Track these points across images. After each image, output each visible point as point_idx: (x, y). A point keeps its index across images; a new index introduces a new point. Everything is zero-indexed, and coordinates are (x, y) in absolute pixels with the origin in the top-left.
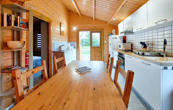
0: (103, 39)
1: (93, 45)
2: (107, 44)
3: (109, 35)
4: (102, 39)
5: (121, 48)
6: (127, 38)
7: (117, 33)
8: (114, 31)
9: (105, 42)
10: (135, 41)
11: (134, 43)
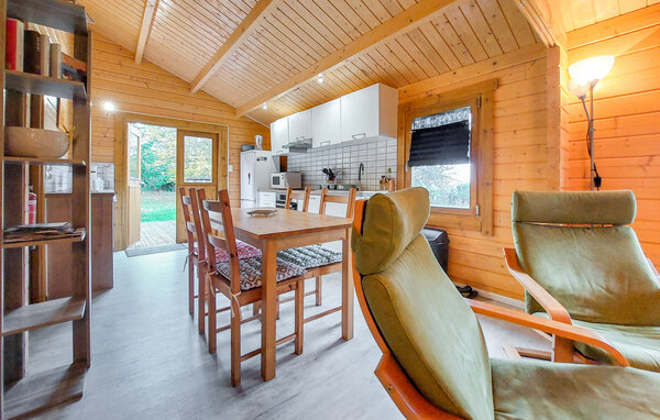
0: (224, 159)
1: (185, 178)
2: (236, 175)
3: (244, 148)
4: (220, 159)
5: (282, 185)
6: (289, 162)
7: (267, 146)
8: (258, 138)
9: (230, 168)
10: (308, 169)
11: (309, 173)
